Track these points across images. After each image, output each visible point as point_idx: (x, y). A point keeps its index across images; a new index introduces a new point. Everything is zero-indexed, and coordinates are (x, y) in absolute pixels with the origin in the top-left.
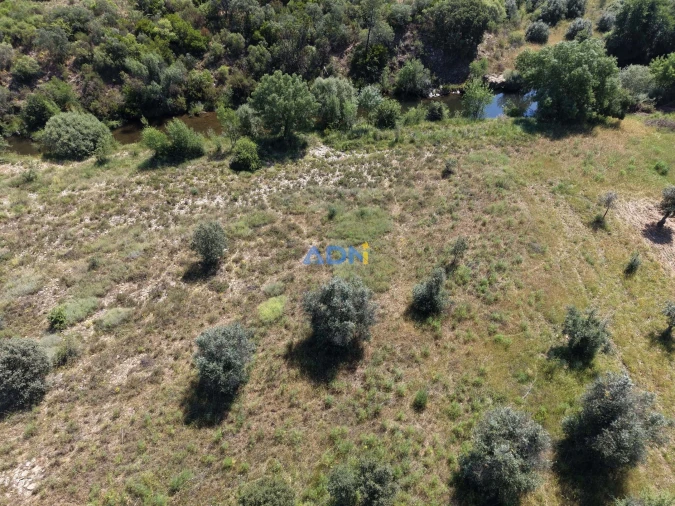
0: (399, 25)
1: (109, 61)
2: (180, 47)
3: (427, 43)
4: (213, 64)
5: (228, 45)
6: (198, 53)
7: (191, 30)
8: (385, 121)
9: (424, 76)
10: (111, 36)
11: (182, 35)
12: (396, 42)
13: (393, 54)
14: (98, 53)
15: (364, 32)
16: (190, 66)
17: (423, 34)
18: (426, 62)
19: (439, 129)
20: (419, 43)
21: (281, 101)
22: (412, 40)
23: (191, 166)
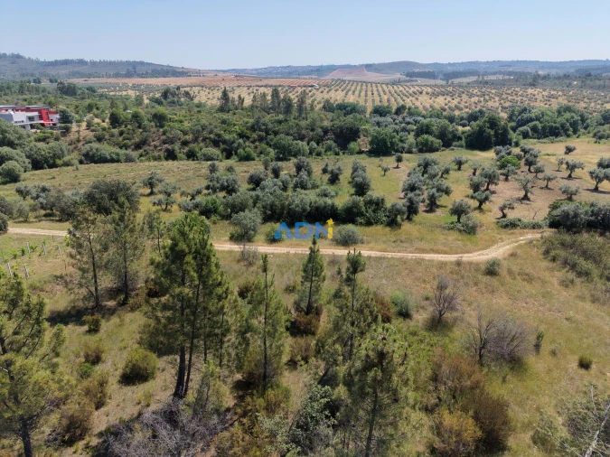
0: (326, 131)
1: (216, 138)
2: (241, 135)
3: (336, 136)
4: (253, 142)
5: (259, 136)
6: (248, 138)
7: (245, 131)
8: (319, 154)
9: (334, 145)
10: (217, 131)
11: (243, 132)
12: (324, 136)
13: (323, 140)
14: (212, 136)
15: (311, 133)
16: (244, 142)
17: (334, 133)
18: (335, 142)
19: (337, 157)
20: (333, 136)
21: (283, 142)
22: (330, 135)
23: (252, 162)
